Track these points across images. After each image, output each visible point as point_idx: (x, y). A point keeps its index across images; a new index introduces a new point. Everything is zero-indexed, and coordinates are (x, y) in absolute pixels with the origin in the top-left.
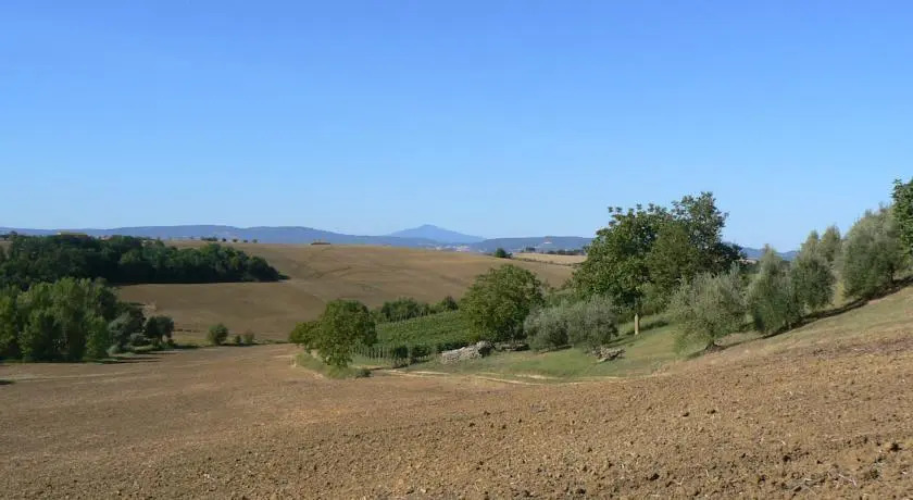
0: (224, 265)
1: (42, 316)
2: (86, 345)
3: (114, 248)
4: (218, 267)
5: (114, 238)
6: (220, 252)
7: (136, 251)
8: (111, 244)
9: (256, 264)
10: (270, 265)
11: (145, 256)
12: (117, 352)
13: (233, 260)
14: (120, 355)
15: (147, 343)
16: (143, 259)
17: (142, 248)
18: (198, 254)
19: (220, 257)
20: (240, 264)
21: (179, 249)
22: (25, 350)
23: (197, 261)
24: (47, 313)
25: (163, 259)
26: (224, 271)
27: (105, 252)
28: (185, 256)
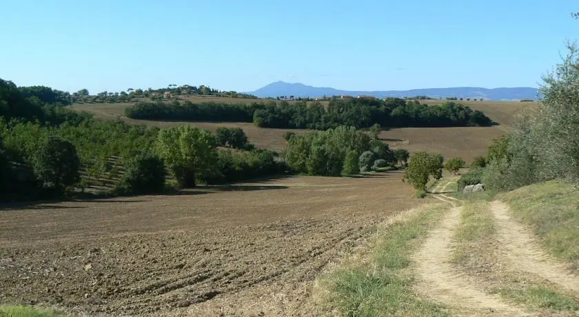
0: (455, 115)
1: (318, 149)
2: (344, 166)
3: (389, 105)
4: (452, 117)
5: (388, 99)
6: (455, 107)
7: (401, 107)
8: (387, 103)
9: (476, 115)
10: (486, 115)
11: (406, 110)
12: (365, 171)
13: (462, 112)
14: (367, 173)
15: (388, 165)
16: (405, 112)
17: (405, 105)
18: (440, 109)
19: (454, 111)
20: (466, 115)
21: (428, 105)
22: (309, 168)
23: (439, 114)
24: (322, 148)
25: (418, 112)
26: (455, 119)
27: (383, 108)
28: (431, 111)
